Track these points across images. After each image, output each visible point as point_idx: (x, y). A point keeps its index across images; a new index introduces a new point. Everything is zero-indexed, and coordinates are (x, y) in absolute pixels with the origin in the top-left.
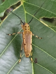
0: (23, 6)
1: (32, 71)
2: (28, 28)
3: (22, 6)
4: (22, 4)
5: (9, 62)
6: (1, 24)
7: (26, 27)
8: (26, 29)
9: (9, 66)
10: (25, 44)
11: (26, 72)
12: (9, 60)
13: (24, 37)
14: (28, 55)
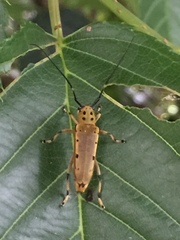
0: (61, 56)
1: (79, 222)
2: (91, 116)
3: (58, 56)
4: (59, 51)
5: (20, 194)
6: (2, 94)
7: (84, 113)
8: (84, 119)
9: (19, 203)
10: (77, 156)
11: (62, 223)
12: (19, 189)
13: (77, 138)
14: (83, 186)
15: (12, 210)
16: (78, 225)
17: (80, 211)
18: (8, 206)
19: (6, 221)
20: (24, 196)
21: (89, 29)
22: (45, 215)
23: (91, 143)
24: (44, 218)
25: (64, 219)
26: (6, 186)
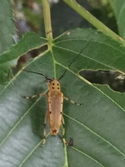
0: (52, 52)
2: (58, 86)
3: (50, 51)
4: (50, 49)
7: (54, 84)
8: (53, 88)
9: (26, 149)
10: (50, 112)
11: (54, 160)
13: (49, 101)
14: (55, 131)
15: (21, 153)
16: (65, 161)
17: (66, 153)
18: (18, 151)
19: (18, 161)
20: (29, 144)
21: (69, 33)
22: (43, 155)
23: (58, 103)
24: (42, 158)
25: (56, 158)
26: (17, 138)
